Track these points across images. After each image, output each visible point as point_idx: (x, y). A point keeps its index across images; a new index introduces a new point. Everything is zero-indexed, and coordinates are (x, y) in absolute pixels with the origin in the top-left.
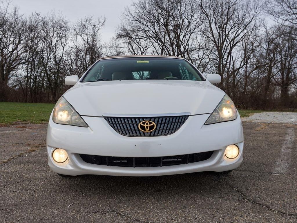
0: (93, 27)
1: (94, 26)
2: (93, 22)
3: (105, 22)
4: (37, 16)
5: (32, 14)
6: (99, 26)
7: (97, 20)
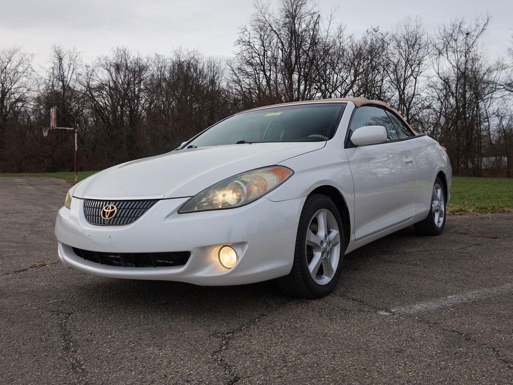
0: (465, 35)
1: (468, 34)
2: (465, 27)
3: (489, 23)
4: (374, 32)
5: (367, 31)
6: (476, 34)
7: (474, 22)
